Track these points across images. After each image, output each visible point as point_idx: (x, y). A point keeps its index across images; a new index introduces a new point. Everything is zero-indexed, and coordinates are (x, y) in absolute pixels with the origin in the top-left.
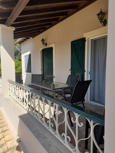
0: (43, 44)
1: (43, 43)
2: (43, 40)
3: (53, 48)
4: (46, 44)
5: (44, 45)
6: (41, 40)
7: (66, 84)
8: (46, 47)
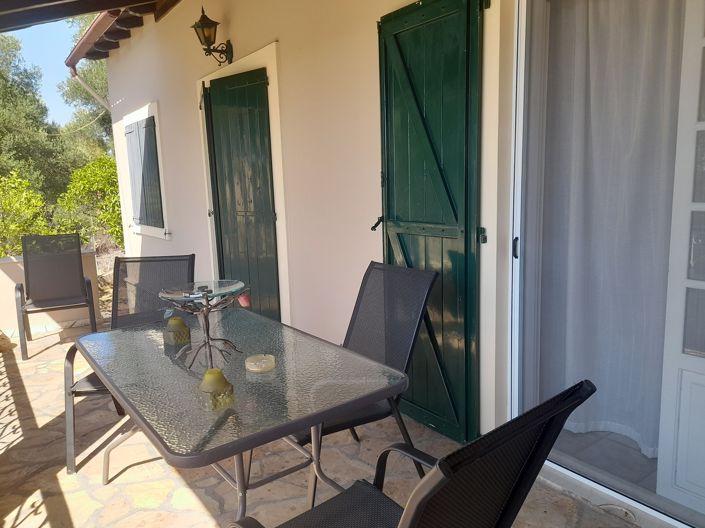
0: (209, 52)
1: (208, 42)
2: (205, 26)
3: (269, 73)
4: (228, 52)
5: (211, 60)
6: (196, 27)
7: (346, 345)
8: (228, 70)
